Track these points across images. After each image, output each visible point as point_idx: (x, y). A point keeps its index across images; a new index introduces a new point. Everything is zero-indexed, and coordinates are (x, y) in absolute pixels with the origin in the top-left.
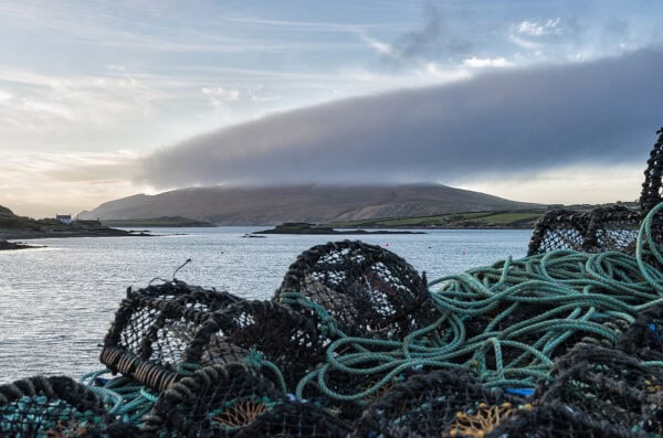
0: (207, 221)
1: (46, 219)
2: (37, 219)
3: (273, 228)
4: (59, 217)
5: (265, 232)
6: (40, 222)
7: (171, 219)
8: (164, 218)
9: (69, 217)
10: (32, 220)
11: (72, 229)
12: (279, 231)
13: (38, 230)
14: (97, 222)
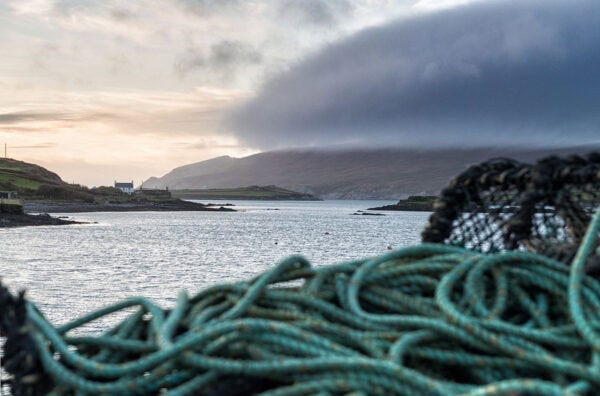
0: (310, 192)
1: (103, 188)
2: (90, 187)
3: (396, 203)
4: (117, 185)
5: (384, 208)
6: (94, 191)
7: (263, 189)
8: (254, 188)
9: (130, 185)
10: (85, 189)
11: (134, 201)
12: (403, 206)
13: (90, 201)
14: (166, 192)
